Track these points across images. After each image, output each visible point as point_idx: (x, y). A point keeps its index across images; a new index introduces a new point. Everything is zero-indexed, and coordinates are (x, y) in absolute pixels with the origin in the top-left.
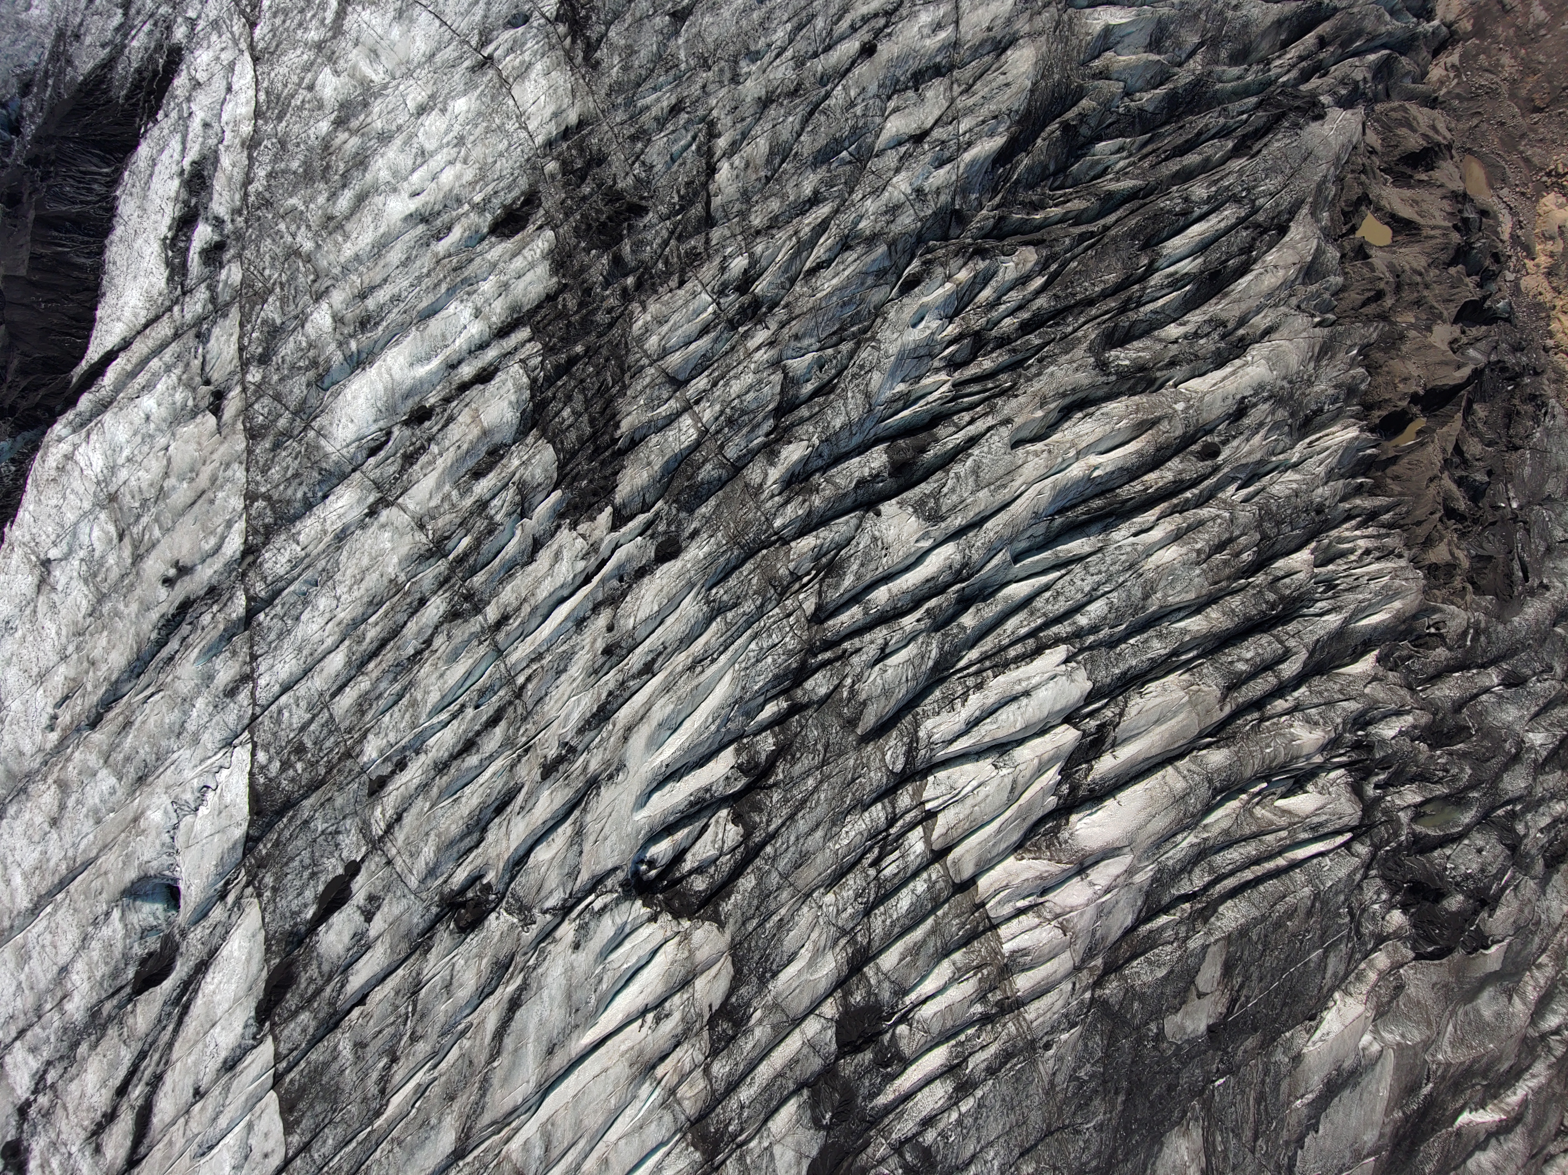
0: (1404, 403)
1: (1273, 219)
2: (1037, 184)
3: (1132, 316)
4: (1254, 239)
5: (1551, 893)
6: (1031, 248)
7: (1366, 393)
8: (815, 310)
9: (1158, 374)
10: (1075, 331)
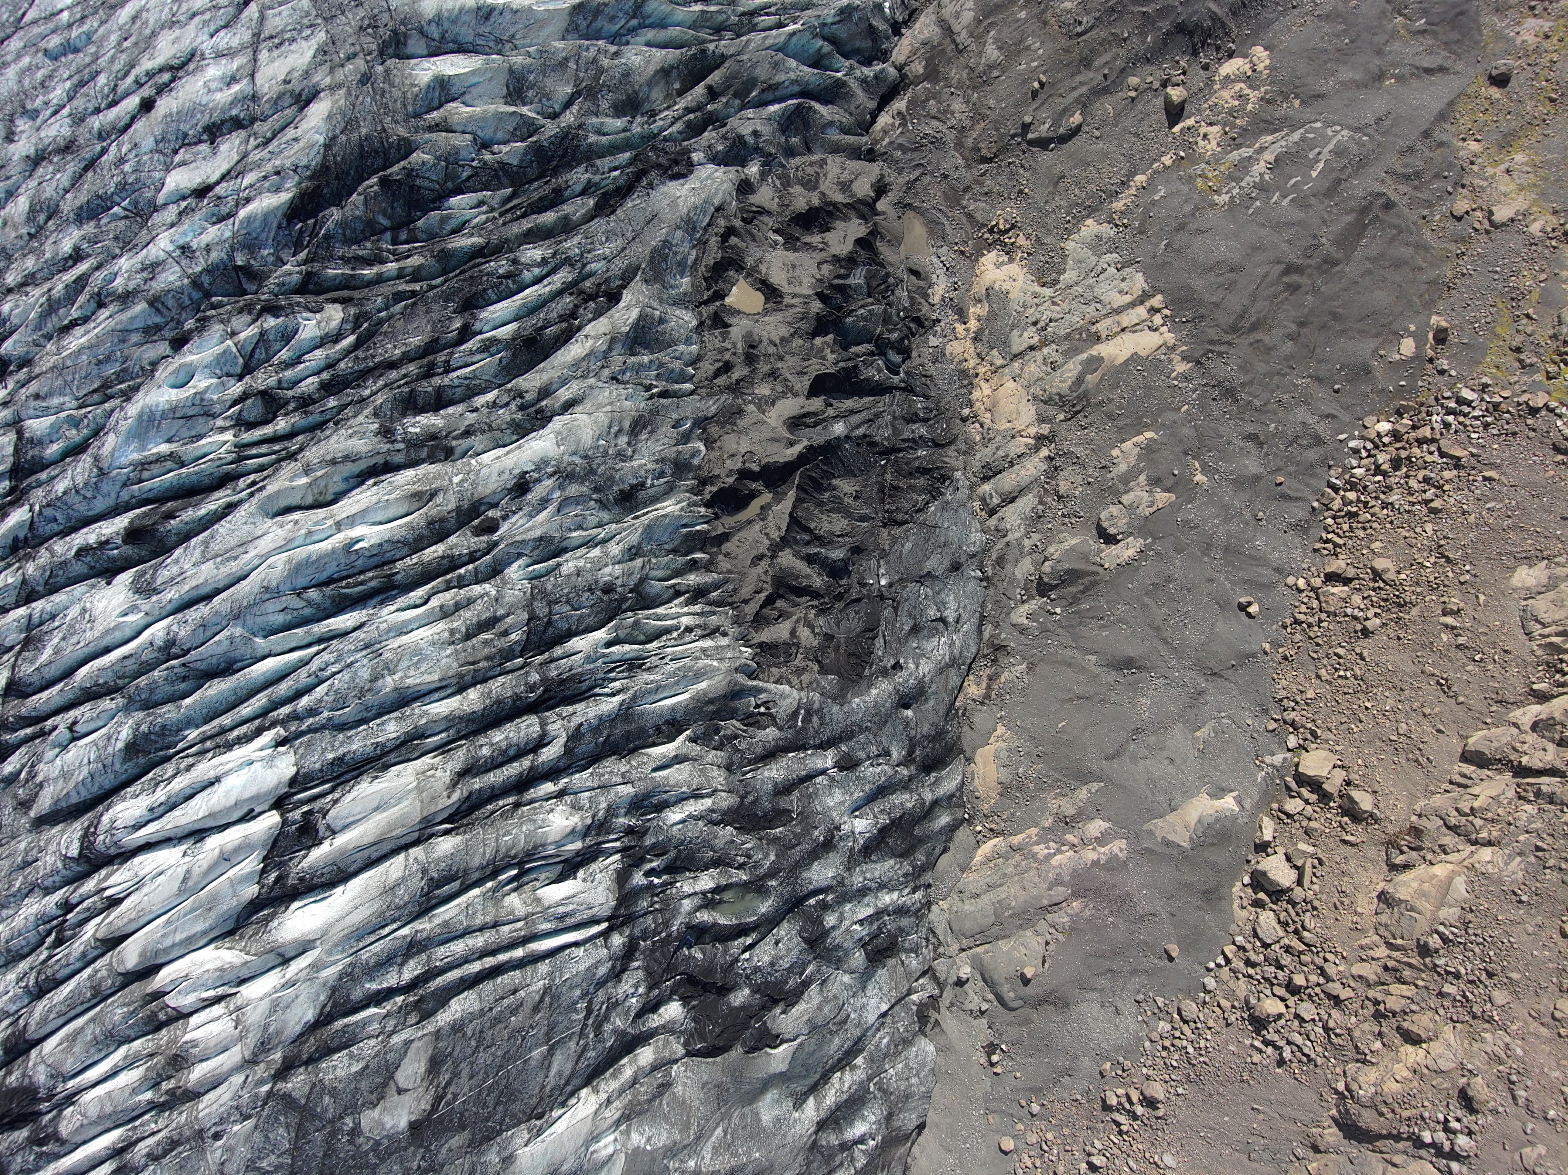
0: (731, 480)
1: (599, 285)
2: (366, 239)
3: (437, 381)
4: (576, 306)
5: (871, 988)
6: (338, 306)
7: (699, 467)
8: (59, 369)
9: (454, 443)
10: (374, 394)
